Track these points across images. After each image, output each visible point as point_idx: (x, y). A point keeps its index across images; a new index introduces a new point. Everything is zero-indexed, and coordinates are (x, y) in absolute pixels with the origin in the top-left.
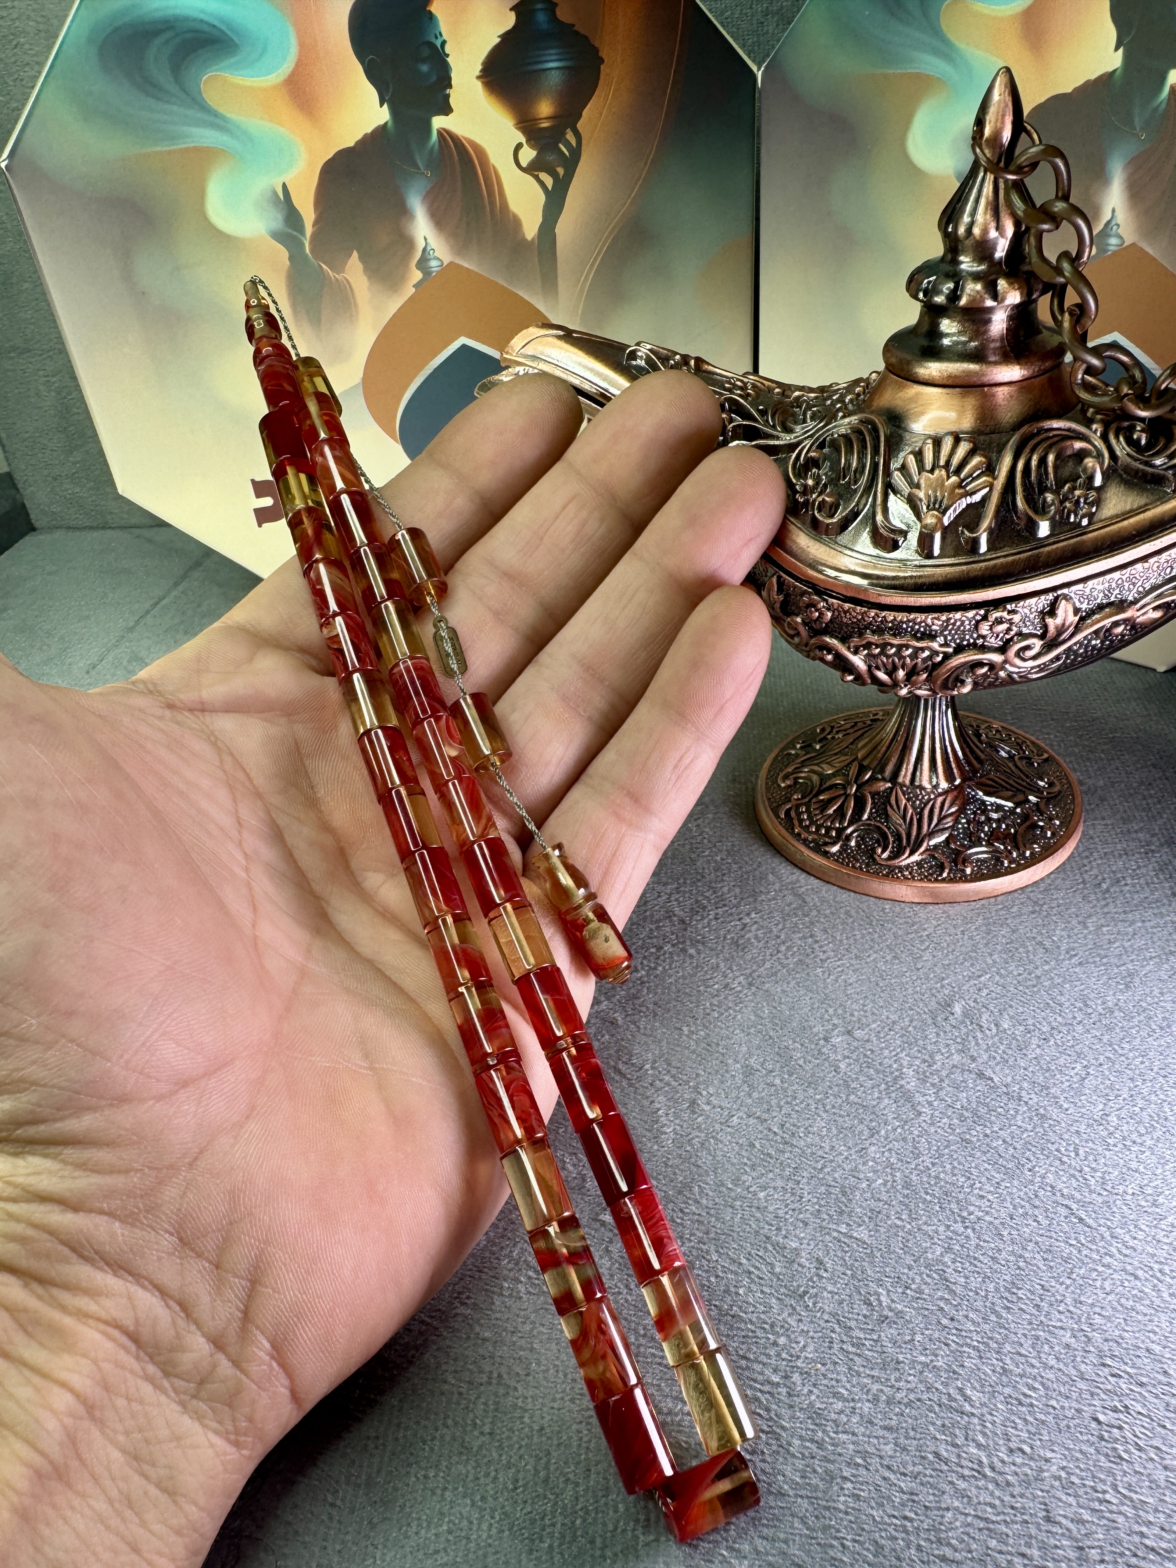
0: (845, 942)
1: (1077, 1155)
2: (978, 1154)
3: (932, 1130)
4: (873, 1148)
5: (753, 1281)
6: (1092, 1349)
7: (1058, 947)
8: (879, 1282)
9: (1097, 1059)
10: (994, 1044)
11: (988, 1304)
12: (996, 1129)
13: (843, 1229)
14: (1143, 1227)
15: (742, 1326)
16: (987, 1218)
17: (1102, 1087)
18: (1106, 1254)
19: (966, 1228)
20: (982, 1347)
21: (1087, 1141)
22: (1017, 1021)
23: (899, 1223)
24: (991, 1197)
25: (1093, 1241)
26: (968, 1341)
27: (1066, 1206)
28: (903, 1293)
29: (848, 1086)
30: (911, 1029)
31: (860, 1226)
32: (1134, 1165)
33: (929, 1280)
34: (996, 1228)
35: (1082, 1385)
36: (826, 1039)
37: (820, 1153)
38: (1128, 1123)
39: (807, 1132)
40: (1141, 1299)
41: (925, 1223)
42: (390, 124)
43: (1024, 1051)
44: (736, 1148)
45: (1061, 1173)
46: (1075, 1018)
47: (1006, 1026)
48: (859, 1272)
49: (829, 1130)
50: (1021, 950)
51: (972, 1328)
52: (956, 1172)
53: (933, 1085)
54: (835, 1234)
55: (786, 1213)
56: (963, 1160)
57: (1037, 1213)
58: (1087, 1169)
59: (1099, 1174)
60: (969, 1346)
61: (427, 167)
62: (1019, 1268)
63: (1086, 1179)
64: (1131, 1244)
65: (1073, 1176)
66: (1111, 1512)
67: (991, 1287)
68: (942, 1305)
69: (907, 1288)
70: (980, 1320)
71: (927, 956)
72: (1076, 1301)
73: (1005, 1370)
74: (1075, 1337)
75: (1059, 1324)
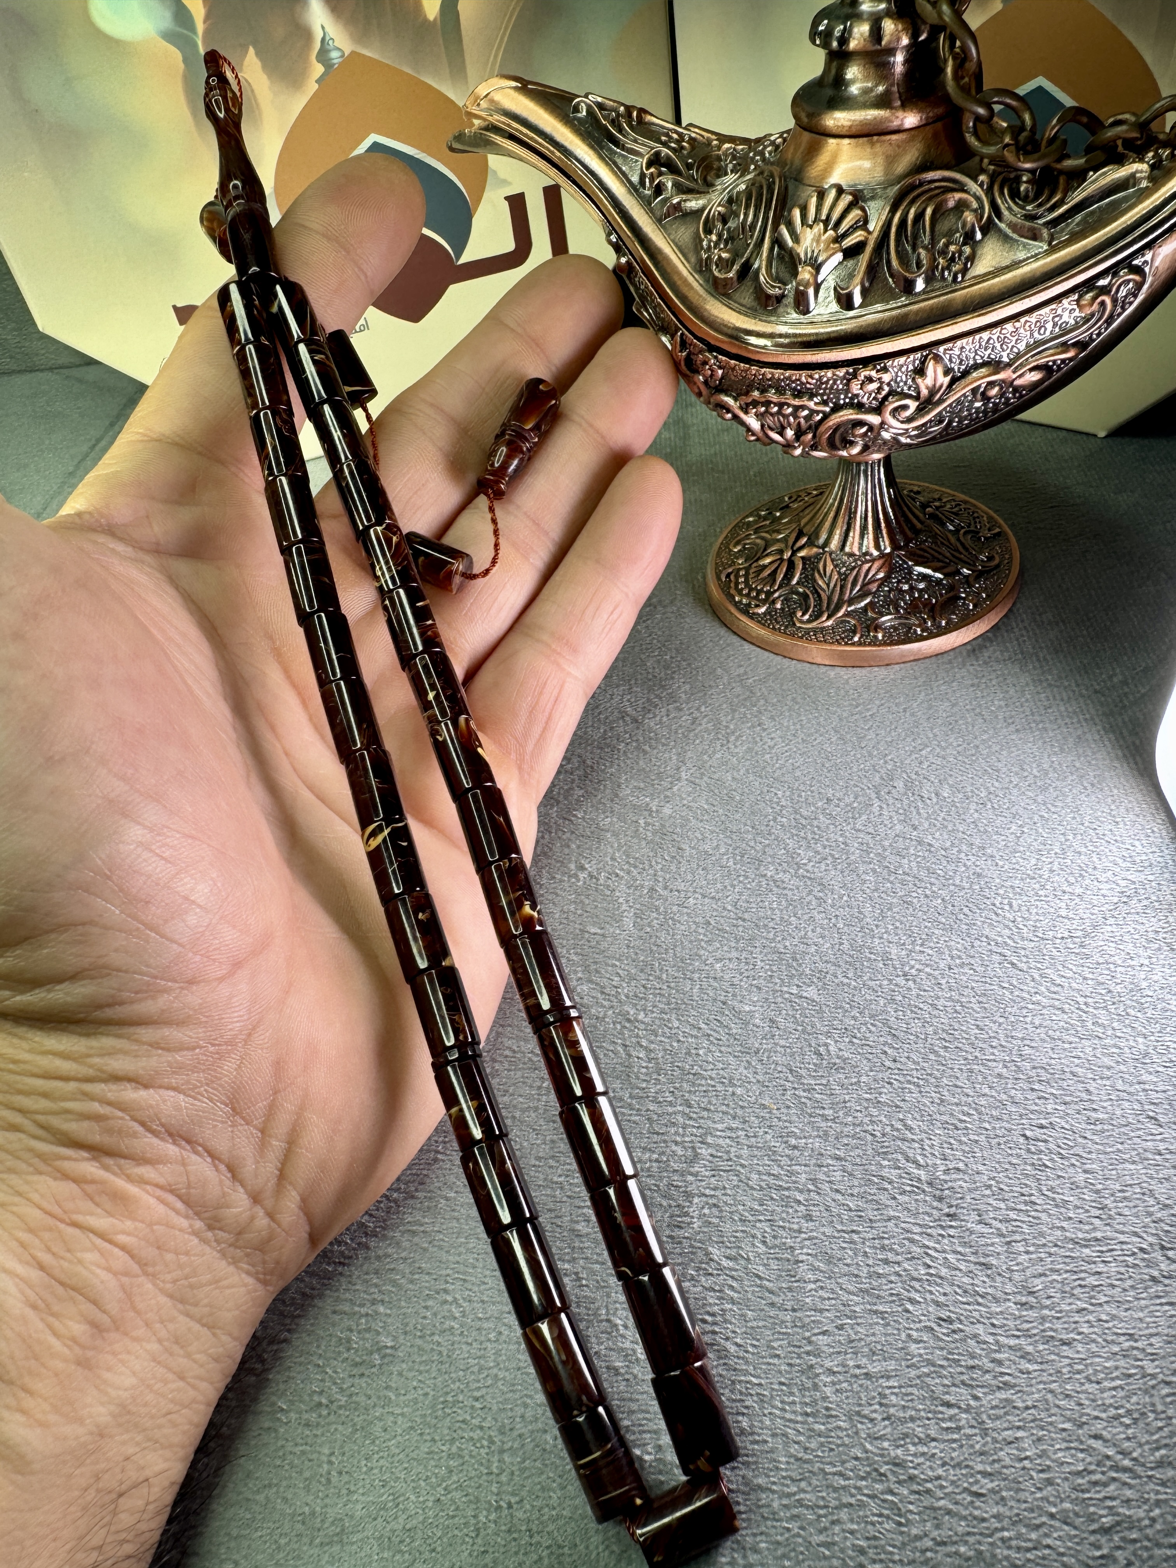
0: (792, 727)
1: (1011, 906)
2: (919, 914)
3: (876, 895)
5: (712, 1043)
6: (1021, 1076)
8: (828, 1035)
9: (1031, 818)
11: (927, 1045)
13: (794, 990)
14: (1070, 966)
15: (703, 1082)
18: (1036, 993)
19: (907, 980)
20: (921, 1083)
21: (1020, 894)
22: (956, 788)
23: (846, 981)
24: (930, 952)
25: (1024, 983)
26: (909, 1078)
28: (850, 1042)
30: (855, 805)
31: (810, 986)
33: (873, 1029)
34: (936, 978)
35: (1012, 1108)
37: (771, 924)
38: (1058, 874)
40: (1067, 1030)
41: (871, 979)
43: (963, 817)
44: (694, 927)
45: (996, 924)
46: (1011, 782)
47: (946, 795)
48: (809, 1028)
49: (779, 903)
50: (961, 722)
51: (913, 1067)
54: (787, 996)
55: (741, 980)
56: (905, 920)
59: (1031, 923)
60: (909, 1082)
62: (956, 1011)
63: (1019, 928)
64: (1058, 982)
65: (1007, 927)
66: (1036, 1211)
67: (930, 1030)
68: (886, 1049)
69: (853, 1037)
70: (920, 1060)
71: (871, 735)
72: (1007, 1036)
73: (942, 1101)
74: (1006, 1067)
75: (992, 1057)
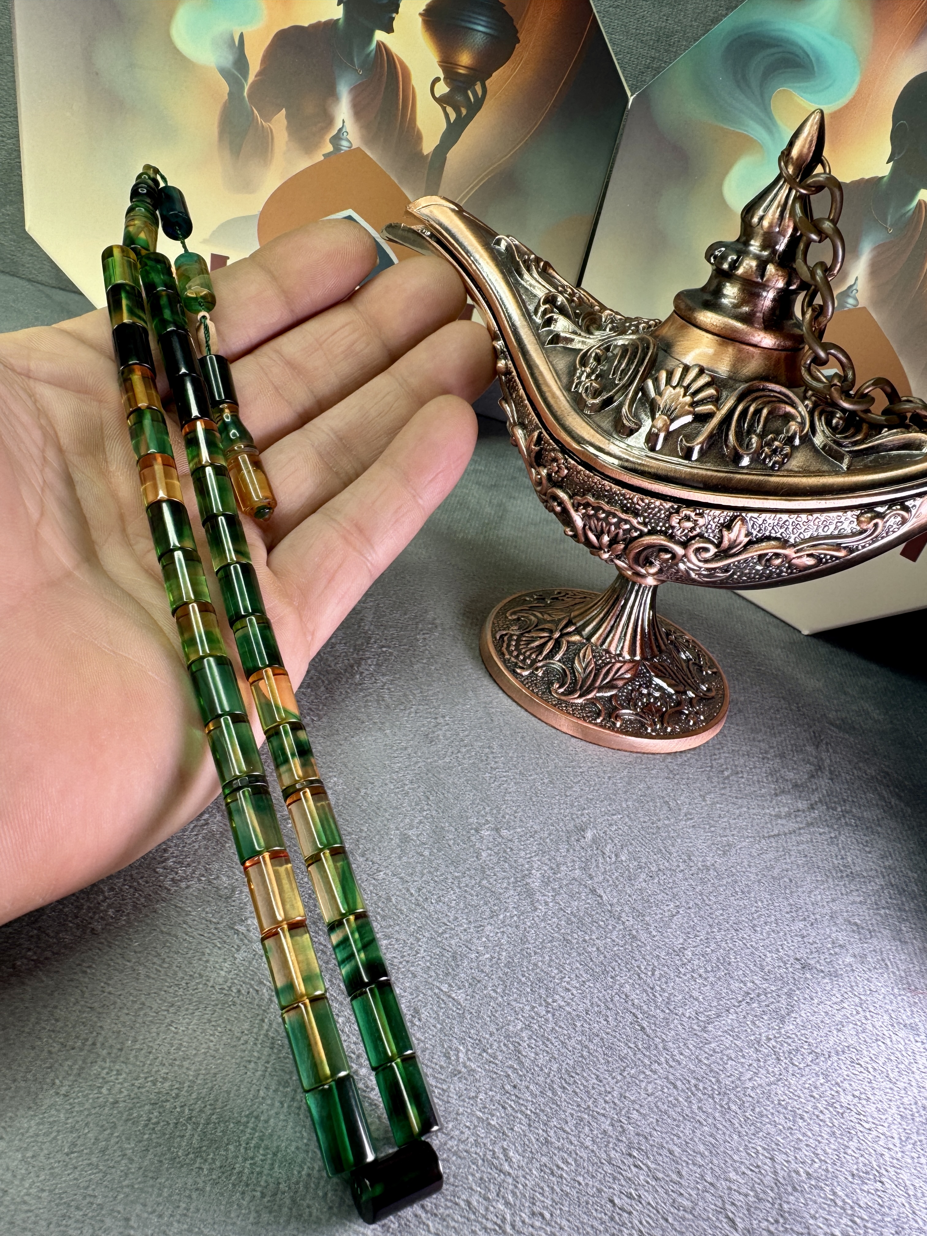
0: (515, 759)
1: (653, 974)
2: (575, 954)
3: (543, 924)
4: (489, 927)
6: (624, 1139)
7: (680, 809)
8: (462, 1041)
9: (688, 903)
10: (610, 870)
11: (548, 1081)
12: (594, 937)
13: (445, 988)
14: (691, 1046)
16: (567, 1008)
17: (686, 925)
18: (656, 1062)
19: (548, 1012)
20: (533, 1117)
21: (663, 966)
22: (633, 857)
23: (493, 994)
24: (575, 992)
25: (648, 1048)
26: (523, 1108)
27: (634, 1014)
28: (480, 1055)
29: (484, 872)
30: (548, 840)
31: (460, 989)
32: (695, 994)
33: (504, 1049)
34: (572, 1019)
35: (608, 1168)
36: (477, 831)
37: (445, 920)
38: (699, 959)
39: (439, 901)
40: (674, 1106)
41: (515, 1000)
42: (341, 21)
43: (633, 882)
44: (375, 898)
45: (637, 986)
46: (679, 866)
47: (624, 858)
49: (458, 904)
50: (651, 804)
51: (530, 1098)
52: (552, 963)
53: (554, 890)
54: (437, 991)
55: (401, 963)
56: (560, 956)
57: (609, 1013)
58: (658, 988)
59: (666, 995)
60: (522, 1112)
61: (361, 67)
62: (582, 1056)
63: (654, 996)
64: (677, 1058)
65: (646, 991)
67: (555, 1067)
68: (510, 1073)
69: (484, 1051)
70: (538, 1093)
71: (576, 788)
72: (621, 1095)
73: (547, 1141)
74: (613, 1125)
75: (602, 1111)
